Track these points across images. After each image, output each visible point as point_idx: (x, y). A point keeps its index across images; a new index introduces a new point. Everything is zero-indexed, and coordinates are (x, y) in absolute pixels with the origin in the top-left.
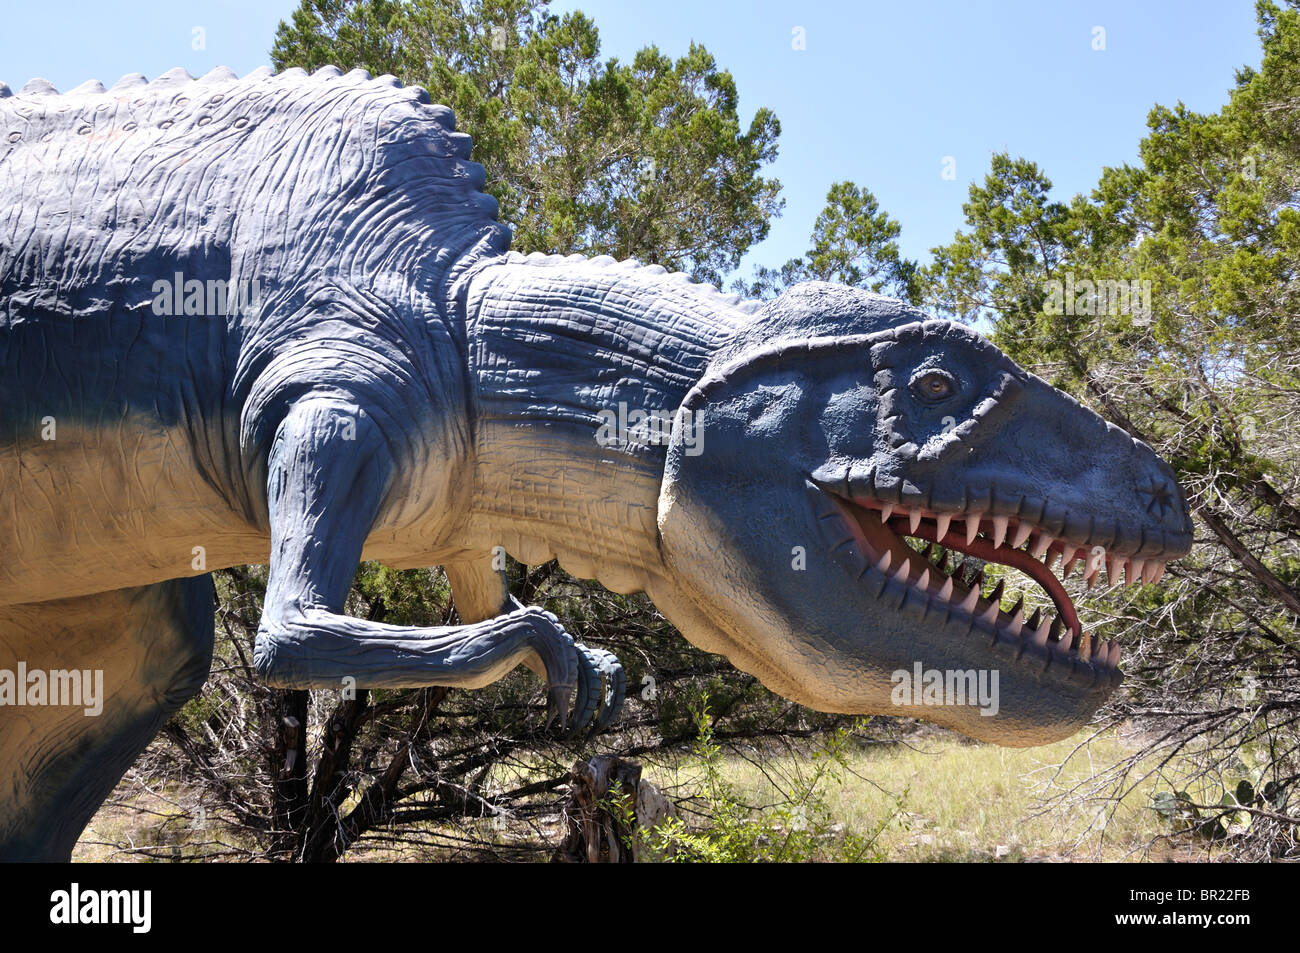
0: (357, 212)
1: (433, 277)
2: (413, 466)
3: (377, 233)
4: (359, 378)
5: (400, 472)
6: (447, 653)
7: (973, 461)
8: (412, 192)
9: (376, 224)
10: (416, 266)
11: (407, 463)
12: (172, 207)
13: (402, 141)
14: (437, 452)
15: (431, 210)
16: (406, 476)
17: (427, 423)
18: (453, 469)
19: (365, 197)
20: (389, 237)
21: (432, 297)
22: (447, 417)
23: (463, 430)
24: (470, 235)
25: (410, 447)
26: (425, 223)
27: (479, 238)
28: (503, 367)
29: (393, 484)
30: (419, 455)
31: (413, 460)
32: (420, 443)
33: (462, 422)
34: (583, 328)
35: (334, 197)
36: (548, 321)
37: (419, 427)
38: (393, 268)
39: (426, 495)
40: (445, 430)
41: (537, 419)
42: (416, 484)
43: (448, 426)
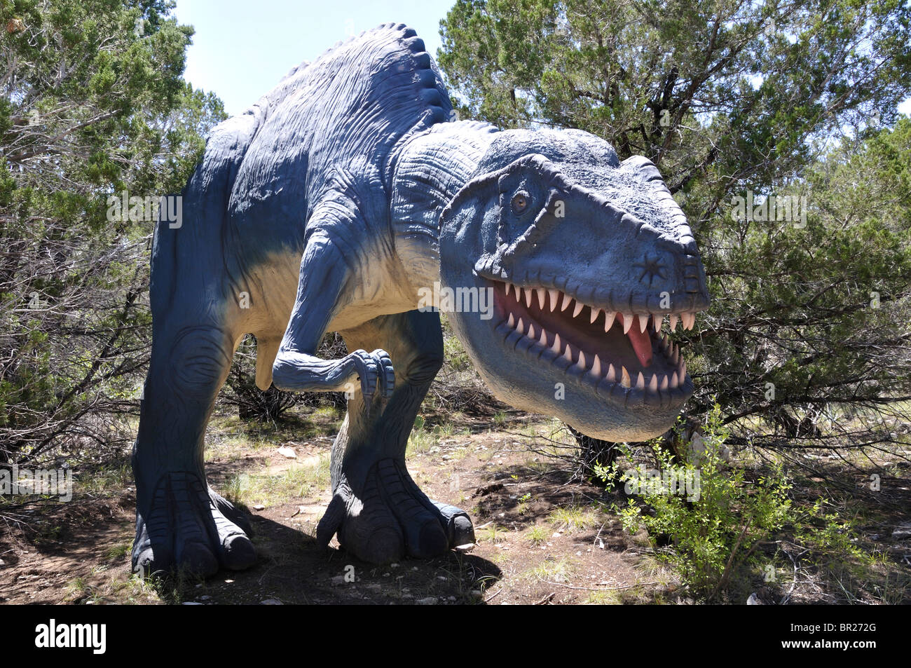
0: (353, 121)
1: (382, 154)
2: (361, 267)
3: (358, 133)
4: (331, 223)
5: (353, 270)
6: (326, 375)
7: (534, 254)
8: (382, 102)
9: (360, 127)
10: (374, 149)
11: (357, 266)
12: (294, 134)
13: (382, 70)
14: (372, 258)
15: (392, 110)
16: (358, 273)
17: (365, 242)
18: (387, 266)
19: (358, 111)
20: (364, 133)
21: (378, 167)
22: (377, 238)
23: (389, 243)
24: (414, 120)
25: (358, 257)
26: (386, 120)
27: (420, 119)
28: (402, 204)
29: (349, 278)
30: (363, 261)
31: (360, 264)
32: (362, 254)
33: (387, 239)
34: (425, 176)
35: (345, 115)
36: (416, 174)
37: (361, 245)
38: (361, 154)
39: (374, 282)
40: (376, 245)
41: (412, 233)
42: (365, 276)
43: (379, 241)
